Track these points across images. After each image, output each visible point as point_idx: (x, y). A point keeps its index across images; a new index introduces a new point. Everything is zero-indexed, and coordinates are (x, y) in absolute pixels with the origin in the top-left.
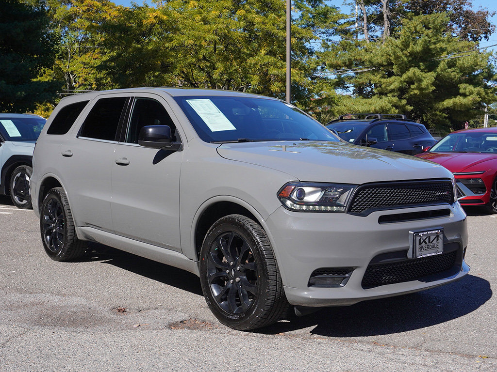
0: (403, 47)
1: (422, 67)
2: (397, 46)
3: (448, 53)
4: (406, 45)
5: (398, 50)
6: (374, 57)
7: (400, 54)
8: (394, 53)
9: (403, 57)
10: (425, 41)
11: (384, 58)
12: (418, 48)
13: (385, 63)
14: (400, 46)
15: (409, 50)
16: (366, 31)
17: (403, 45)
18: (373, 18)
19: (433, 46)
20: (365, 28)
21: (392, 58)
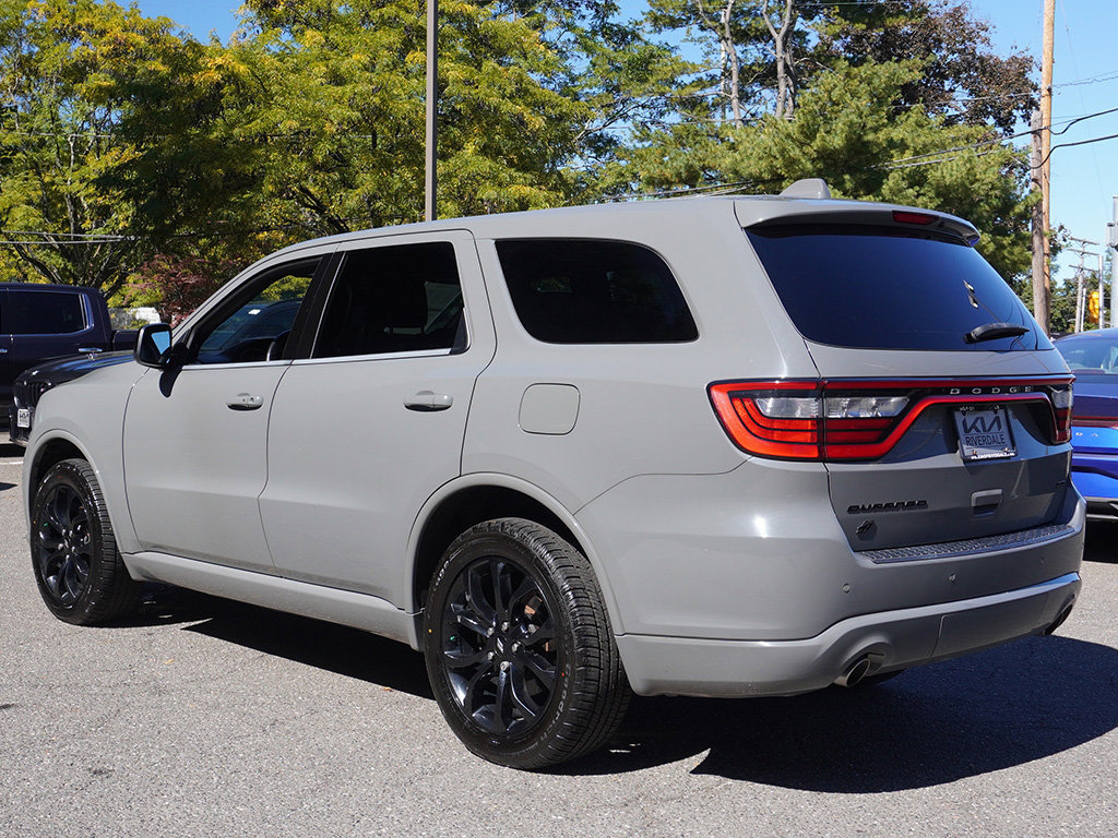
0: (801, 138)
1: (849, 185)
2: (789, 136)
3: (916, 153)
4: (809, 133)
5: (789, 145)
6: (742, 160)
7: (795, 153)
8: (783, 151)
9: (803, 161)
10: (851, 125)
11: (764, 164)
12: (837, 142)
13: (766, 176)
14: (797, 135)
15: (817, 143)
16: (735, 101)
17: (802, 133)
18: (755, 72)
19: (870, 137)
20: (735, 94)
21: (778, 163)
